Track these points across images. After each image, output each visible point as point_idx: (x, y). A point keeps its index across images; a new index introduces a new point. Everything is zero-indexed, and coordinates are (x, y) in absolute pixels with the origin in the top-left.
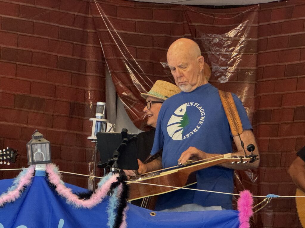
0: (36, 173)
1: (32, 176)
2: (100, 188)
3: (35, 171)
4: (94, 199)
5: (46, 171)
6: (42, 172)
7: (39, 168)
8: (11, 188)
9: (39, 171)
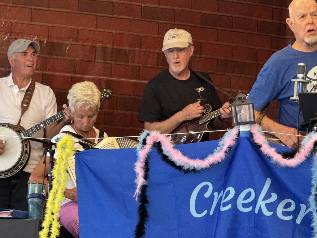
0: (241, 133)
1: (236, 137)
2: (303, 147)
3: (239, 132)
4: (298, 158)
5: (250, 131)
6: (246, 132)
7: (244, 129)
8: (217, 150)
9: (243, 132)
